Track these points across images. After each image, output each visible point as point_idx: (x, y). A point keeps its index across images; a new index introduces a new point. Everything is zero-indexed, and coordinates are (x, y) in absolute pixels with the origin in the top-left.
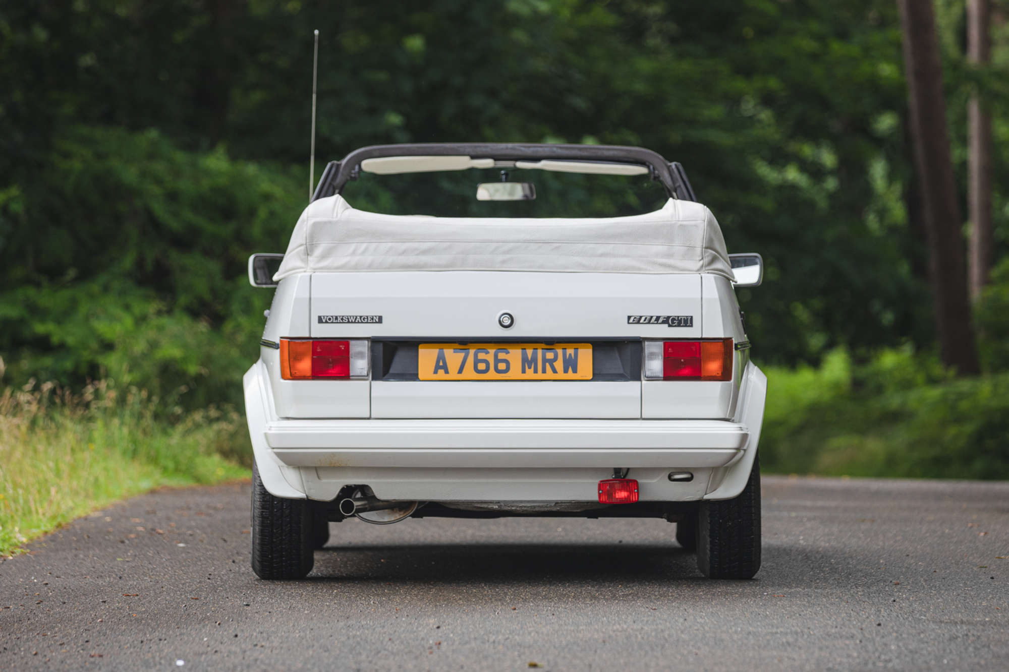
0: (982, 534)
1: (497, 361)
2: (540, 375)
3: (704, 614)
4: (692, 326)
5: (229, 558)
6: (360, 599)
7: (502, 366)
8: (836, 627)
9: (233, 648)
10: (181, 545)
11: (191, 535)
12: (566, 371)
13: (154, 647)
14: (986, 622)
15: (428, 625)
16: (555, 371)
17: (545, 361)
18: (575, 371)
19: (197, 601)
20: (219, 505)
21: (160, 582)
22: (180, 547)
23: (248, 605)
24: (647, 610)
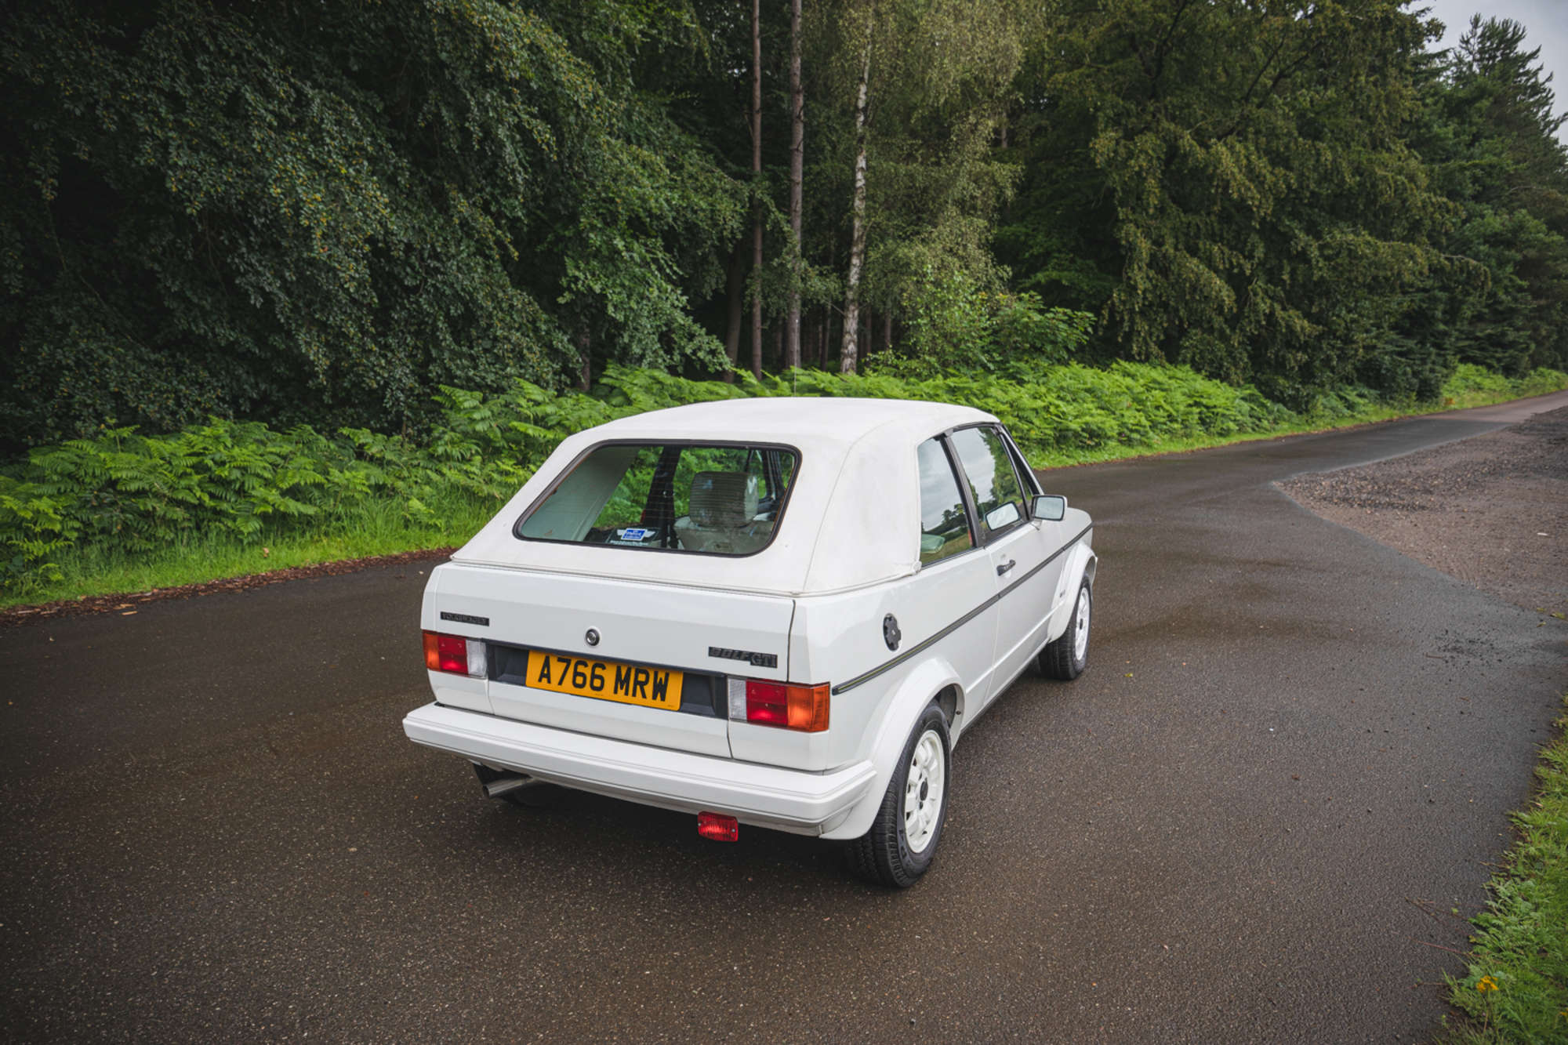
1: (594, 676)
2: (630, 698)
4: (776, 667)
7: (597, 683)
12: (654, 698)
16: (644, 696)
17: (636, 682)
18: (663, 699)
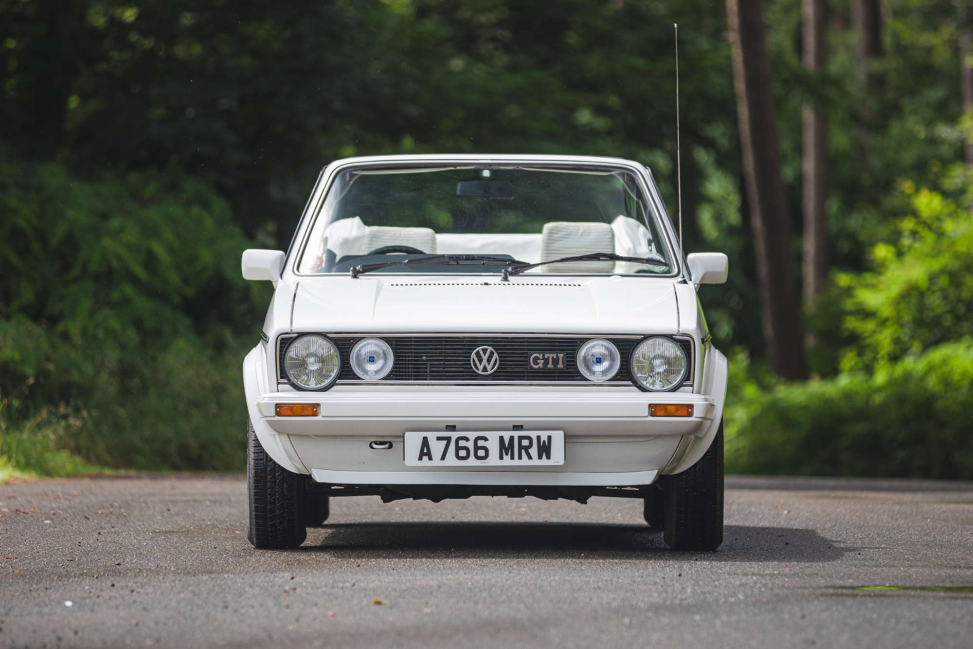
0: (786, 512)
3: (527, 569)
5: (94, 531)
6: (220, 560)
8: (642, 577)
9: (113, 594)
10: (48, 522)
11: (54, 514)
13: (42, 594)
14: (774, 574)
15: (283, 577)
19: (72, 562)
20: (75, 492)
21: (35, 548)
22: (47, 524)
23: (119, 564)
24: (477, 566)
